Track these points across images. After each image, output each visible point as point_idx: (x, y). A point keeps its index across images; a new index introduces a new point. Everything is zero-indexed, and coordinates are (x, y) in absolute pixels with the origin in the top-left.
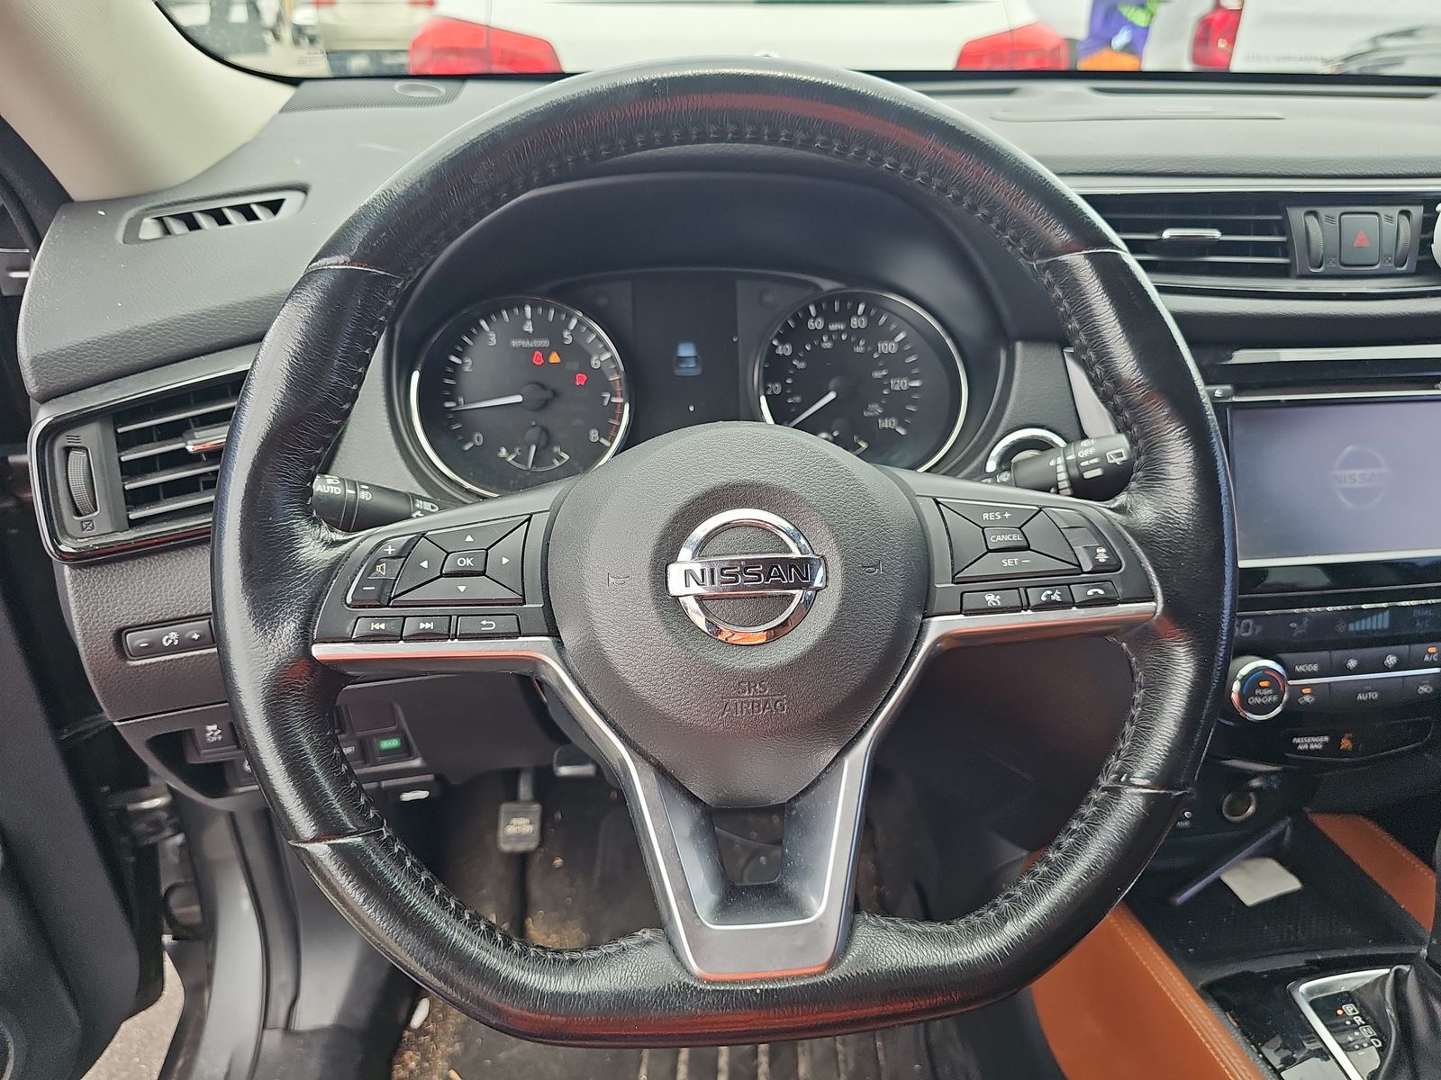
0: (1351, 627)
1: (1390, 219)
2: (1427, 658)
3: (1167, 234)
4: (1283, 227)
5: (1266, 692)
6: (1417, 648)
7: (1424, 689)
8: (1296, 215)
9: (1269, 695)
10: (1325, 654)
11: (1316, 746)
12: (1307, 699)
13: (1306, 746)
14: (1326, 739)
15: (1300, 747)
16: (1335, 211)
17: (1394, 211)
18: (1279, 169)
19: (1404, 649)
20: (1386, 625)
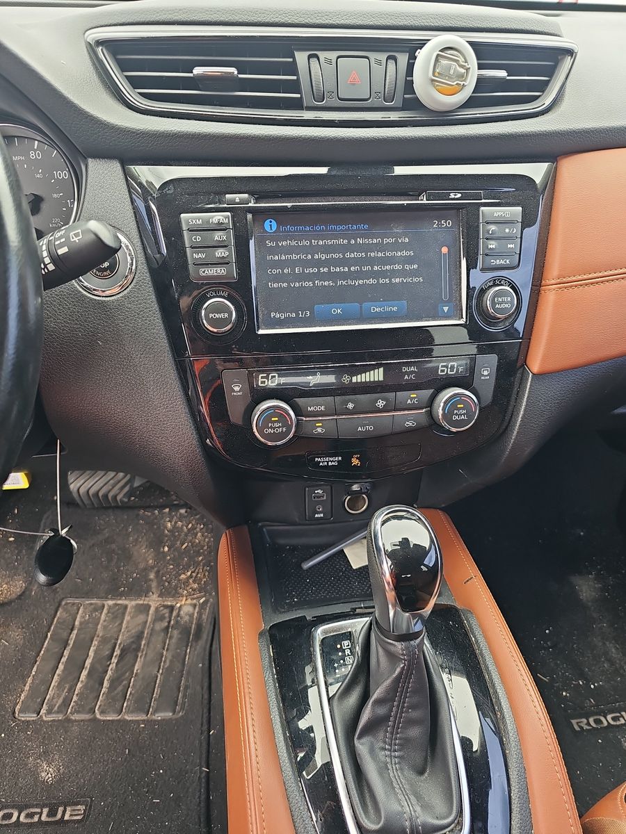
0: (354, 379)
1: (379, 62)
2: (409, 401)
3: (198, 71)
4: (292, 68)
5: (276, 425)
6: (401, 395)
7: (409, 424)
8: (301, 57)
9: (279, 427)
10: (330, 399)
11: (333, 463)
12: (319, 430)
13: (326, 463)
14: (340, 458)
15: (321, 464)
16: (333, 55)
17: (383, 57)
18: (286, 19)
19: (391, 395)
20: (381, 378)
